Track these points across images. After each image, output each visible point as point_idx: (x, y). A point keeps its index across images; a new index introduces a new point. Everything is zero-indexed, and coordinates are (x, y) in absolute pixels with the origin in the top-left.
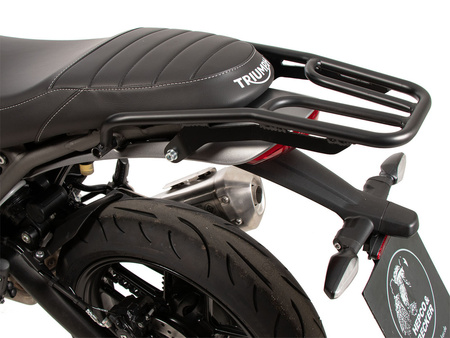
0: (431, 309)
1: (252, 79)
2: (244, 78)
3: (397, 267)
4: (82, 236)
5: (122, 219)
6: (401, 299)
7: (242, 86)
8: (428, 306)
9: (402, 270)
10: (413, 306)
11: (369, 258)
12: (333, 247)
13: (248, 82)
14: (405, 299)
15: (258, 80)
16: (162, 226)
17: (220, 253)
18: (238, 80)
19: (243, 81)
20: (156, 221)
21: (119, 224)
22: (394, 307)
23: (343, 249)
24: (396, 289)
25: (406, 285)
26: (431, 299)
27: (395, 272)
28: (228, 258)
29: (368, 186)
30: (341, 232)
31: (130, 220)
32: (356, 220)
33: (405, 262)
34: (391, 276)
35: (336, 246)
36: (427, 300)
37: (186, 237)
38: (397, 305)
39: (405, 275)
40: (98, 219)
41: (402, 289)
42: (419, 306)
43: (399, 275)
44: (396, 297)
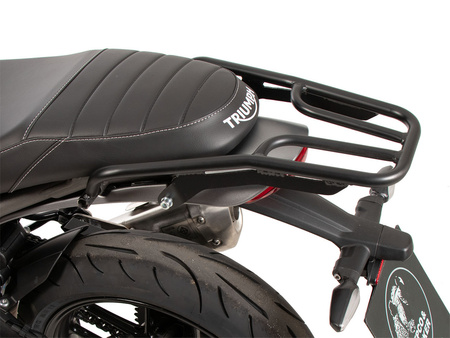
0: (428, 323)
1: (241, 117)
2: (233, 116)
3: (394, 287)
4: (53, 280)
5: (98, 258)
6: (399, 319)
7: (232, 126)
8: (425, 321)
9: (399, 289)
10: (412, 323)
11: (368, 284)
12: (333, 278)
13: (237, 121)
14: (403, 318)
15: (247, 117)
16: (145, 262)
17: (210, 287)
18: (227, 121)
19: (232, 121)
20: (138, 257)
21: (95, 263)
22: (393, 328)
23: (343, 280)
24: (394, 310)
25: (403, 304)
26: (427, 313)
27: (393, 293)
28: (220, 290)
29: (359, 209)
30: (339, 263)
31: (108, 258)
32: (352, 248)
33: (401, 281)
34: (389, 298)
35: (337, 277)
36: (424, 314)
37: (172, 272)
38: (397, 325)
39: (402, 294)
40: (70, 260)
41: (400, 309)
42: (416, 323)
43: (396, 295)
44: (395, 318)
